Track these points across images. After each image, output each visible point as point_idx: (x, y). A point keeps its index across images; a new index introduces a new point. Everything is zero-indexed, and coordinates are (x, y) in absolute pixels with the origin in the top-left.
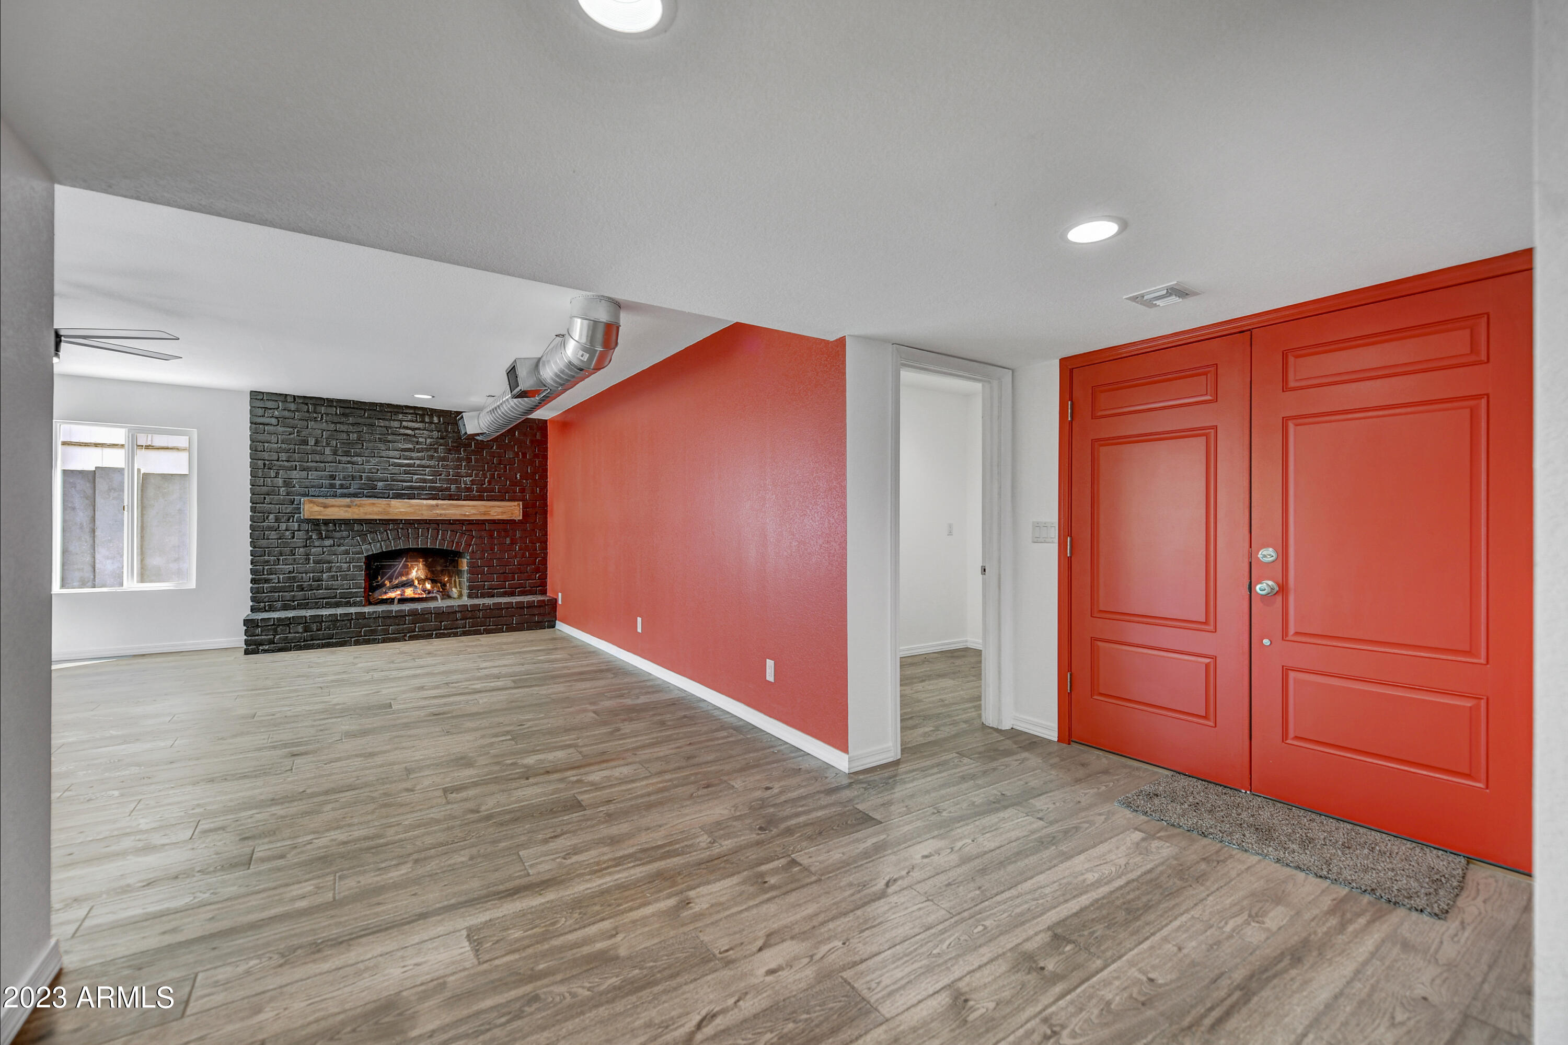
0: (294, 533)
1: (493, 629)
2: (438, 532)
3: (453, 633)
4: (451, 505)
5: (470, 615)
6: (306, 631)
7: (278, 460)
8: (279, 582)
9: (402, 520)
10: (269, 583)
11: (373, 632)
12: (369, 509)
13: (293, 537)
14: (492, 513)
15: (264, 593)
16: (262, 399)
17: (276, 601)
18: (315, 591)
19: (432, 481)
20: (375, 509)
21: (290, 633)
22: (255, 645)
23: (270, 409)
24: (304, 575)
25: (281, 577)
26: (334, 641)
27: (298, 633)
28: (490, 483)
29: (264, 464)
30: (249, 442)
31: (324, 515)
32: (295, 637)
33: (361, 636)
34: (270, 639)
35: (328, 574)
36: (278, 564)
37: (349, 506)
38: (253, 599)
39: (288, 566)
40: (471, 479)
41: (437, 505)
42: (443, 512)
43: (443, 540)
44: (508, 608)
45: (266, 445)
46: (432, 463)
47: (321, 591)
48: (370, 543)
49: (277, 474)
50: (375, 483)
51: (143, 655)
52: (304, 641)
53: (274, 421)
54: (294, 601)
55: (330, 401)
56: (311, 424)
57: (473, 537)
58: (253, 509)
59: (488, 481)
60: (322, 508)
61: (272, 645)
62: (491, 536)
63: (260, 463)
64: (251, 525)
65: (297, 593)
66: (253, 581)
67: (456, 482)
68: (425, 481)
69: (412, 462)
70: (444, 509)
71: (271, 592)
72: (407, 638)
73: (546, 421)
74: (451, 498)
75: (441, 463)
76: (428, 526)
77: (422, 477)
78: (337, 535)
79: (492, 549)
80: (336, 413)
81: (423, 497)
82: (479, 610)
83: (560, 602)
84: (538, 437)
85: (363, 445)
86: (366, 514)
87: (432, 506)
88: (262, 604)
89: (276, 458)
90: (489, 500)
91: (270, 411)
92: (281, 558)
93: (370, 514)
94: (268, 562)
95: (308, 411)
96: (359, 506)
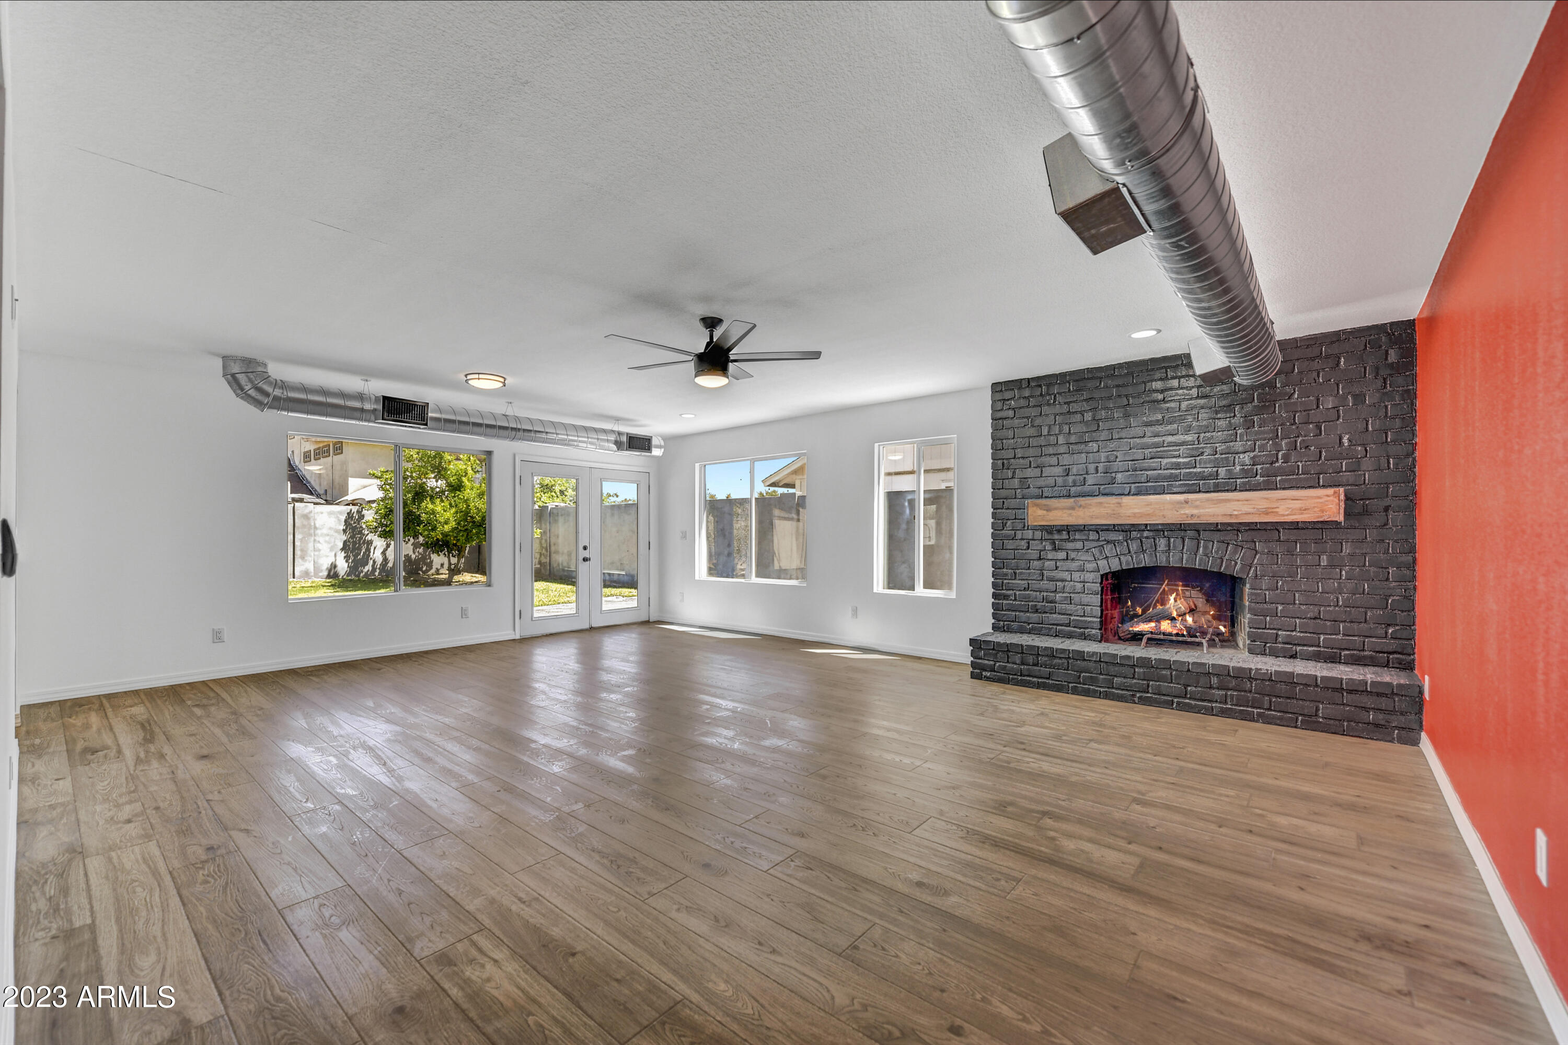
0: (1029, 543)
1: (1274, 717)
2: (1199, 543)
3: (1205, 707)
4: (1208, 500)
5: (1233, 683)
6: (1023, 664)
7: (1014, 458)
8: (1015, 600)
9: (1146, 525)
10: (1007, 600)
11: (1093, 681)
12: (1095, 511)
13: (1028, 548)
14: (1281, 510)
15: (1003, 610)
16: (1001, 391)
17: (1013, 621)
18: (1048, 615)
19: (1187, 465)
20: (1103, 511)
21: (1008, 662)
22: (979, 669)
23: (1008, 400)
24: (1038, 593)
25: (1018, 593)
26: (1051, 682)
27: (1016, 664)
28: (1286, 459)
29: (1003, 464)
30: (991, 441)
31: (1047, 521)
32: (1013, 668)
33: (1080, 683)
34: (991, 665)
35: (1061, 595)
36: (1015, 579)
37: (1073, 508)
38: (994, 616)
39: (1023, 582)
40: (1252, 454)
41: (1186, 502)
42: (1195, 512)
43: (1206, 555)
44: (1306, 685)
45: (1004, 441)
46: (1188, 438)
47: (1054, 616)
48: (1107, 557)
49: (1014, 473)
50: (1113, 475)
51: (920, 658)
52: (1021, 675)
53: (1011, 413)
54: (1029, 624)
55: (1062, 375)
56: (1045, 409)
57: (1257, 552)
58: (994, 516)
59: (1283, 455)
60: (1045, 512)
61: (993, 673)
62: (1291, 552)
63: (1000, 462)
64: (992, 533)
65: (1031, 615)
66: (995, 596)
67: (1226, 463)
68: (1177, 466)
69: (1160, 439)
70: (1197, 507)
71: (1009, 610)
72: (1136, 700)
73: (1411, 323)
74: (1217, 489)
75: (1202, 435)
76: (1182, 533)
77: (1174, 460)
78: (1070, 545)
79: (1293, 575)
80: (1069, 390)
81: (1175, 490)
82: (1250, 679)
83: (1427, 696)
84: (1393, 357)
85: (1099, 426)
86: (1092, 517)
87: (1179, 503)
88: (1002, 623)
89: (1013, 456)
90: (1284, 489)
91: (1008, 403)
92: (1018, 571)
93: (1097, 518)
94: (1006, 575)
95: (1041, 395)
96: (1084, 508)
